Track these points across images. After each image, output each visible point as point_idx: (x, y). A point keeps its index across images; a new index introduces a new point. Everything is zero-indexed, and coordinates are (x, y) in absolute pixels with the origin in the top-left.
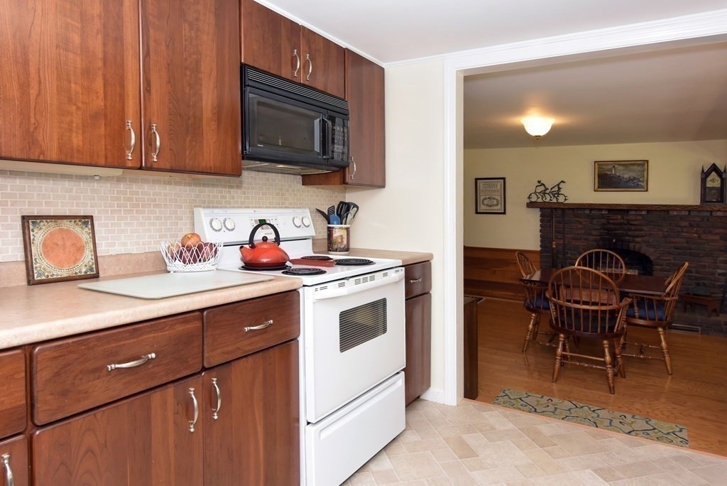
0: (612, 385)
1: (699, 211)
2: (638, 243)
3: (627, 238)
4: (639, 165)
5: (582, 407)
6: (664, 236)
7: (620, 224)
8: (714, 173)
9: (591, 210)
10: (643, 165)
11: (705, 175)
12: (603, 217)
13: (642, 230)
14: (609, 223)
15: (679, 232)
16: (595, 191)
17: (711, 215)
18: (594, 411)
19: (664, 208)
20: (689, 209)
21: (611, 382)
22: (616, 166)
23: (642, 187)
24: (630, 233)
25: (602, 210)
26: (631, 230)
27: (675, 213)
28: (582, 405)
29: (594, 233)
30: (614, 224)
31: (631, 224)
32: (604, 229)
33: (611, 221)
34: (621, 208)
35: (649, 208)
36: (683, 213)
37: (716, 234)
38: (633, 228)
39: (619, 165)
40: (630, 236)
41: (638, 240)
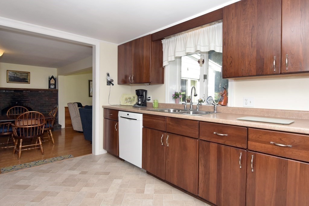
0: (43, 152)
1: (49, 91)
2: (27, 103)
3: (22, 101)
4: (26, 73)
5: (38, 162)
6: (37, 100)
7: (19, 96)
8: (53, 79)
9: (6, 90)
10: (28, 74)
11: (50, 79)
12: (11, 93)
13: (28, 98)
14: (14, 96)
15: (42, 98)
16: (7, 82)
17: (52, 92)
18: (43, 161)
19: (37, 90)
20: (45, 90)
21: (42, 151)
22: (17, 73)
23: (28, 82)
24: (23, 99)
25: (11, 90)
26: (24, 98)
27: (40, 92)
28: (38, 161)
29: (7, 100)
30: (17, 96)
31: (24, 96)
32: (12, 98)
33: (15, 95)
34: (20, 90)
35: (31, 90)
36: (43, 92)
37: (54, 98)
38: (24, 97)
39: (18, 73)
40: (23, 101)
41: (27, 102)
